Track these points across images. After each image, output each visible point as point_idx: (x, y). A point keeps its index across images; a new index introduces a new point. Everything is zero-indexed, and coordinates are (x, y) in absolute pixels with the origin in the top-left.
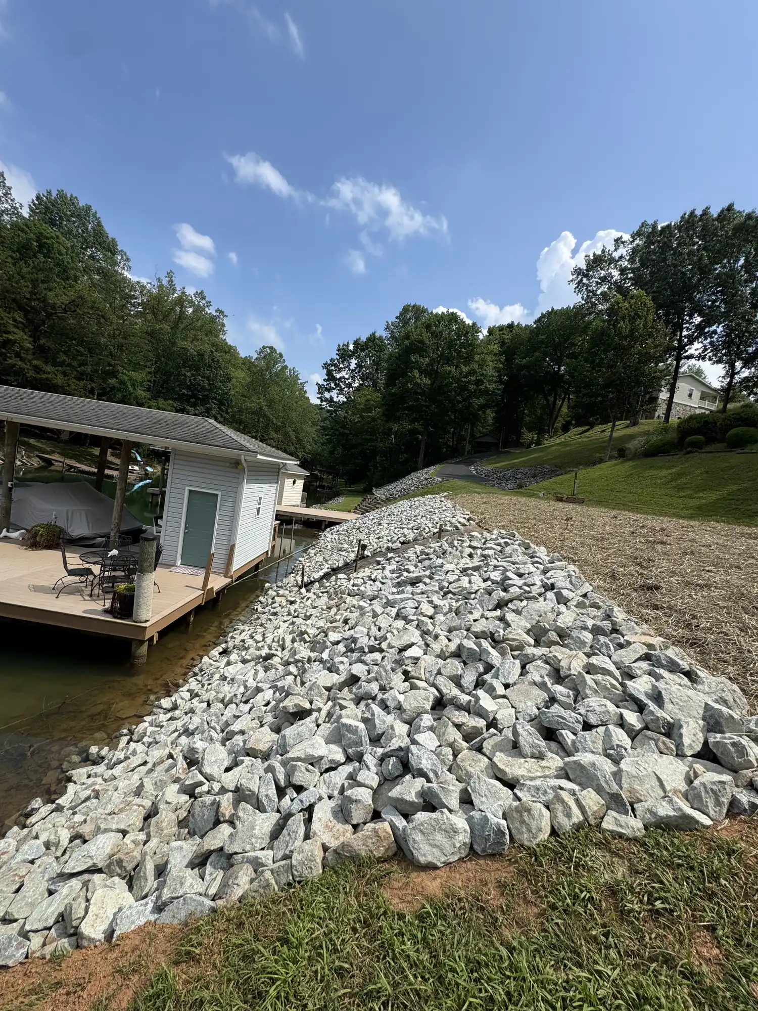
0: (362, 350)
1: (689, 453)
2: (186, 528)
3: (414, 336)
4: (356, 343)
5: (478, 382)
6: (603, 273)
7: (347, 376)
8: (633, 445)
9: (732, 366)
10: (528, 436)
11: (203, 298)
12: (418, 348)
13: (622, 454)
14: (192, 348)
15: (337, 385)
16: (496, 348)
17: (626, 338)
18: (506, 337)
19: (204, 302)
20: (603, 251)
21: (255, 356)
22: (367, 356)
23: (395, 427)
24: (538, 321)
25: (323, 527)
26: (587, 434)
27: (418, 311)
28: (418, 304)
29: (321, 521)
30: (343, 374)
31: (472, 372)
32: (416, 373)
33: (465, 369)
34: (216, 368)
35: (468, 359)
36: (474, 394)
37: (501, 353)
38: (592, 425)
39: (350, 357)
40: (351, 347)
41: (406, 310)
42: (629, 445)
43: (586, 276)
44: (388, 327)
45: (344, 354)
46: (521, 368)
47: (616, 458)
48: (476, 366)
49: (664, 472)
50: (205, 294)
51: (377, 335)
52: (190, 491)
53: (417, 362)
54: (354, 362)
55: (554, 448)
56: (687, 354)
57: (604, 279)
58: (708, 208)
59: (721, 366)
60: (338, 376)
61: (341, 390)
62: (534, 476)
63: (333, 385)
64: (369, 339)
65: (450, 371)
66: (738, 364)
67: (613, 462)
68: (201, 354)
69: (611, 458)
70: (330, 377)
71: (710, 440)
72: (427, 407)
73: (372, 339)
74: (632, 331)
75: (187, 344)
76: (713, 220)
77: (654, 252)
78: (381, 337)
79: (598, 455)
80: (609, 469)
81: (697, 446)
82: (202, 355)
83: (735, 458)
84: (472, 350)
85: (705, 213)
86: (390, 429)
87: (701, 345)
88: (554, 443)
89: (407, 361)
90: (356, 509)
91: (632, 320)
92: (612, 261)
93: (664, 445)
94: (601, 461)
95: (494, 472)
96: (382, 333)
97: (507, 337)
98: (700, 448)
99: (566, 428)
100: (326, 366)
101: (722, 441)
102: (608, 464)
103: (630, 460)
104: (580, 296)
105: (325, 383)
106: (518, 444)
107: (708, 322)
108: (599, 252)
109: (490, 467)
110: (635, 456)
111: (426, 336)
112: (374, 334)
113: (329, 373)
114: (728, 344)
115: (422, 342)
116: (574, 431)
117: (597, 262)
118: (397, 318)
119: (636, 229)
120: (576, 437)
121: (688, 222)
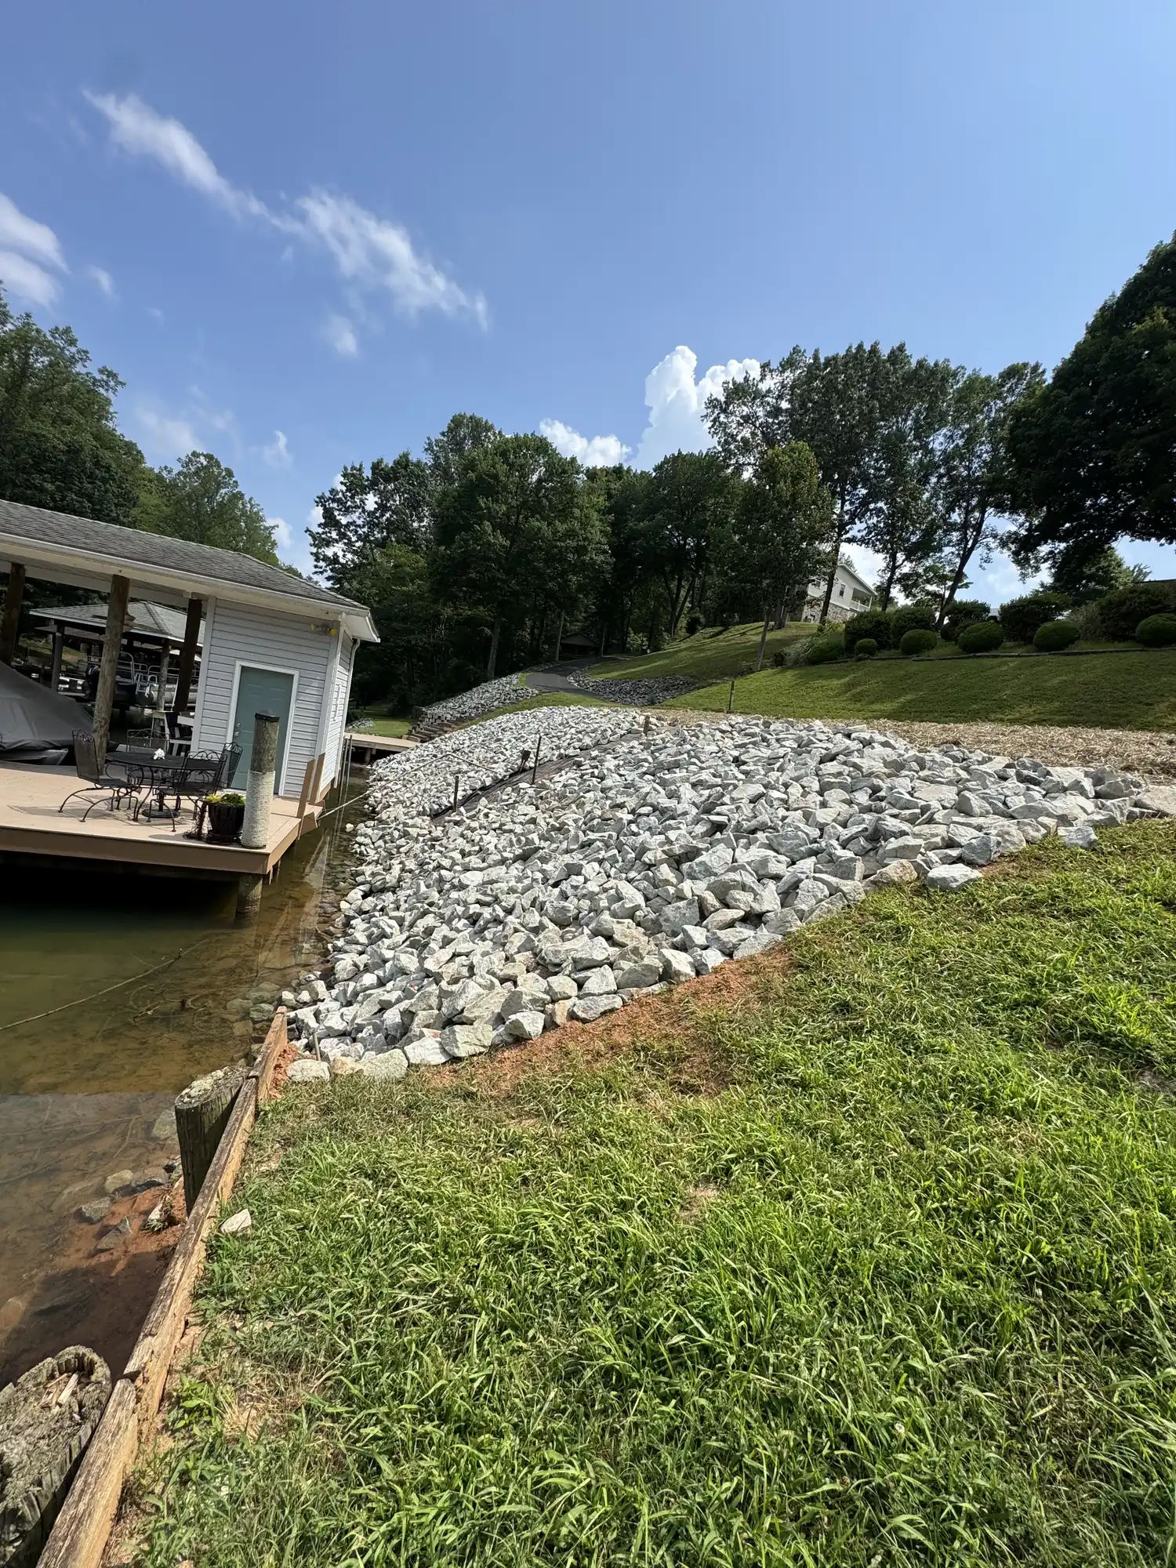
0: (387, 480)
1: (860, 660)
2: (236, 729)
3: (483, 466)
4: (376, 467)
5: (580, 550)
6: (746, 410)
7: (360, 522)
8: (791, 651)
9: (893, 558)
10: (636, 639)
11: (72, 342)
12: (487, 485)
13: (779, 661)
14: (55, 437)
15: (342, 536)
16: (601, 501)
17: (787, 504)
18: (613, 486)
19: (73, 349)
20: (746, 379)
21: (177, 468)
22: (397, 490)
23: (448, 612)
24: (658, 468)
25: (368, 758)
26: (721, 637)
27: (478, 428)
28: (478, 415)
29: (365, 749)
30: (354, 517)
31: (571, 534)
32: (487, 526)
33: (562, 527)
34: (104, 481)
35: (564, 514)
36: (575, 568)
37: (609, 511)
38: (726, 626)
39: (364, 490)
40: (367, 473)
41: (457, 422)
42: (787, 650)
43: (724, 411)
44: (429, 449)
45: (356, 484)
46: (634, 535)
47: (772, 667)
48: (577, 525)
49: (836, 682)
50: (75, 334)
51: (413, 458)
52: (243, 668)
53: (489, 509)
54: (371, 501)
55: (684, 654)
56: (848, 535)
57: (747, 419)
58: (876, 344)
59: (881, 556)
60: (344, 521)
61: (350, 544)
62: (667, 689)
63: (334, 535)
64: (397, 463)
65: (540, 529)
66: (900, 557)
67: (770, 671)
68: (73, 451)
69: (763, 667)
70: (330, 520)
71: (882, 646)
72: (503, 581)
73: (403, 463)
74: (794, 496)
75: (46, 429)
76: (884, 362)
77: (817, 390)
78: (418, 464)
79: (744, 663)
80: (765, 679)
81: (870, 652)
82: (77, 452)
83: (912, 665)
84: (572, 499)
85: (874, 350)
86: (437, 615)
87: (864, 525)
88: (681, 648)
89: (472, 506)
90: (410, 733)
91: (795, 482)
92: (758, 395)
93: (832, 649)
94: (751, 671)
95: (605, 684)
96: (420, 455)
97: (616, 486)
98: (872, 653)
99: (692, 629)
100: (321, 501)
101: (896, 647)
102: (763, 673)
103: (791, 668)
104: (716, 439)
105: (320, 530)
106: (623, 649)
107: (873, 496)
108: (740, 380)
109: (599, 678)
110: (796, 664)
111: (502, 468)
112: (405, 456)
113: (328, 515)
114: (891, 529)
115: (496, 477)
116: (702, 634)
117: (739, 392)
118: (443, 434)
119: (787, 356)
120: (710, 643)
121: (855, 357)
